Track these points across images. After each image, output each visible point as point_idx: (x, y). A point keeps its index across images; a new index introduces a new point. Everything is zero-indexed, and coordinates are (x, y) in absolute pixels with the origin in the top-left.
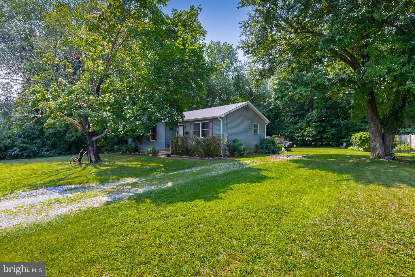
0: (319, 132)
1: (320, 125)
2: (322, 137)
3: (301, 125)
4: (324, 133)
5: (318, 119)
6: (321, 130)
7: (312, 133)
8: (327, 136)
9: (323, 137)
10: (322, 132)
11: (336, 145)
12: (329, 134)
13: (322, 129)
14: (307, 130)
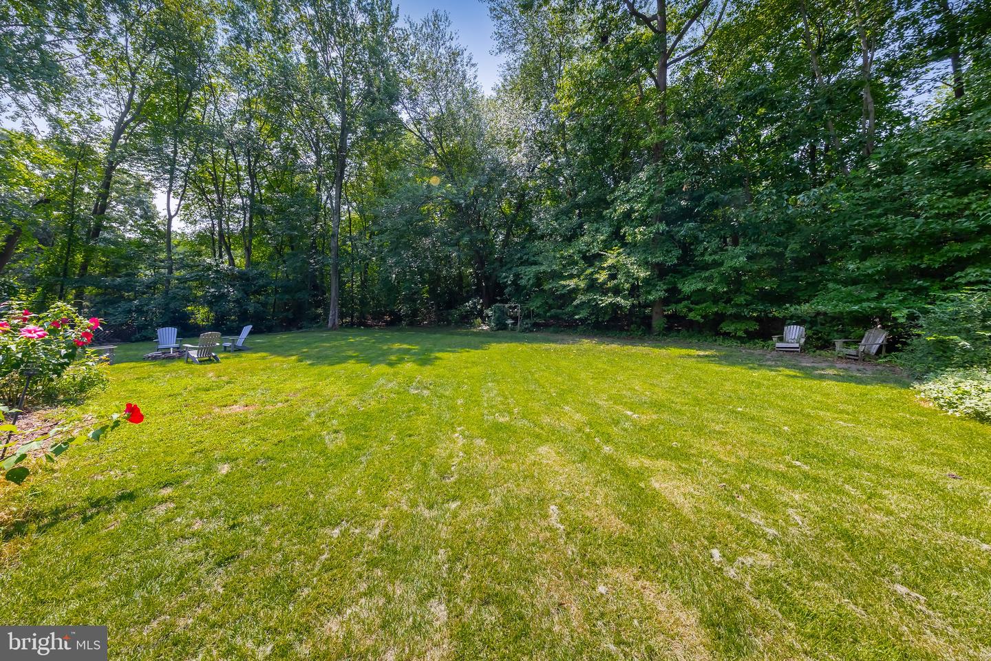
0: (661, 271)
1: (670, 236)
2: (673, 294)
3: (588, 245)
4: (684, 276)
5: (660, 206)
6: (672, 260)
7: (628, 274)
8: (700, 285)
9: (680, 292)
10: (674, 270)
11: (746, 331)
12: (709, 279)
13: (677, 252)
14: (610, 262)
